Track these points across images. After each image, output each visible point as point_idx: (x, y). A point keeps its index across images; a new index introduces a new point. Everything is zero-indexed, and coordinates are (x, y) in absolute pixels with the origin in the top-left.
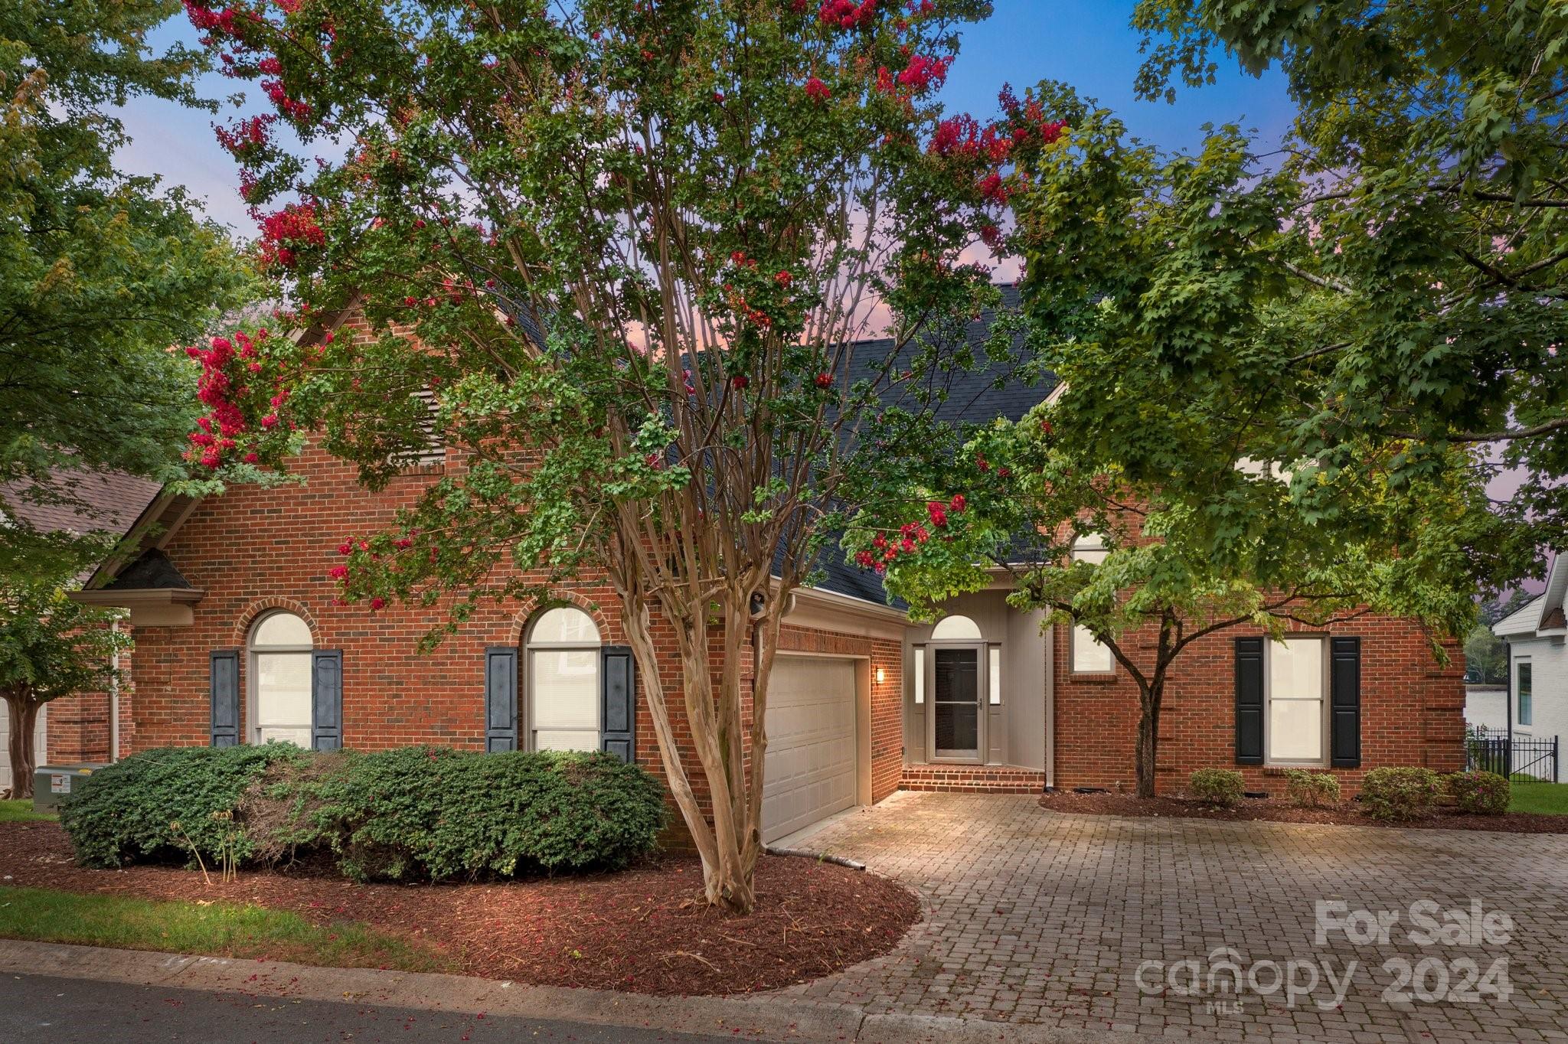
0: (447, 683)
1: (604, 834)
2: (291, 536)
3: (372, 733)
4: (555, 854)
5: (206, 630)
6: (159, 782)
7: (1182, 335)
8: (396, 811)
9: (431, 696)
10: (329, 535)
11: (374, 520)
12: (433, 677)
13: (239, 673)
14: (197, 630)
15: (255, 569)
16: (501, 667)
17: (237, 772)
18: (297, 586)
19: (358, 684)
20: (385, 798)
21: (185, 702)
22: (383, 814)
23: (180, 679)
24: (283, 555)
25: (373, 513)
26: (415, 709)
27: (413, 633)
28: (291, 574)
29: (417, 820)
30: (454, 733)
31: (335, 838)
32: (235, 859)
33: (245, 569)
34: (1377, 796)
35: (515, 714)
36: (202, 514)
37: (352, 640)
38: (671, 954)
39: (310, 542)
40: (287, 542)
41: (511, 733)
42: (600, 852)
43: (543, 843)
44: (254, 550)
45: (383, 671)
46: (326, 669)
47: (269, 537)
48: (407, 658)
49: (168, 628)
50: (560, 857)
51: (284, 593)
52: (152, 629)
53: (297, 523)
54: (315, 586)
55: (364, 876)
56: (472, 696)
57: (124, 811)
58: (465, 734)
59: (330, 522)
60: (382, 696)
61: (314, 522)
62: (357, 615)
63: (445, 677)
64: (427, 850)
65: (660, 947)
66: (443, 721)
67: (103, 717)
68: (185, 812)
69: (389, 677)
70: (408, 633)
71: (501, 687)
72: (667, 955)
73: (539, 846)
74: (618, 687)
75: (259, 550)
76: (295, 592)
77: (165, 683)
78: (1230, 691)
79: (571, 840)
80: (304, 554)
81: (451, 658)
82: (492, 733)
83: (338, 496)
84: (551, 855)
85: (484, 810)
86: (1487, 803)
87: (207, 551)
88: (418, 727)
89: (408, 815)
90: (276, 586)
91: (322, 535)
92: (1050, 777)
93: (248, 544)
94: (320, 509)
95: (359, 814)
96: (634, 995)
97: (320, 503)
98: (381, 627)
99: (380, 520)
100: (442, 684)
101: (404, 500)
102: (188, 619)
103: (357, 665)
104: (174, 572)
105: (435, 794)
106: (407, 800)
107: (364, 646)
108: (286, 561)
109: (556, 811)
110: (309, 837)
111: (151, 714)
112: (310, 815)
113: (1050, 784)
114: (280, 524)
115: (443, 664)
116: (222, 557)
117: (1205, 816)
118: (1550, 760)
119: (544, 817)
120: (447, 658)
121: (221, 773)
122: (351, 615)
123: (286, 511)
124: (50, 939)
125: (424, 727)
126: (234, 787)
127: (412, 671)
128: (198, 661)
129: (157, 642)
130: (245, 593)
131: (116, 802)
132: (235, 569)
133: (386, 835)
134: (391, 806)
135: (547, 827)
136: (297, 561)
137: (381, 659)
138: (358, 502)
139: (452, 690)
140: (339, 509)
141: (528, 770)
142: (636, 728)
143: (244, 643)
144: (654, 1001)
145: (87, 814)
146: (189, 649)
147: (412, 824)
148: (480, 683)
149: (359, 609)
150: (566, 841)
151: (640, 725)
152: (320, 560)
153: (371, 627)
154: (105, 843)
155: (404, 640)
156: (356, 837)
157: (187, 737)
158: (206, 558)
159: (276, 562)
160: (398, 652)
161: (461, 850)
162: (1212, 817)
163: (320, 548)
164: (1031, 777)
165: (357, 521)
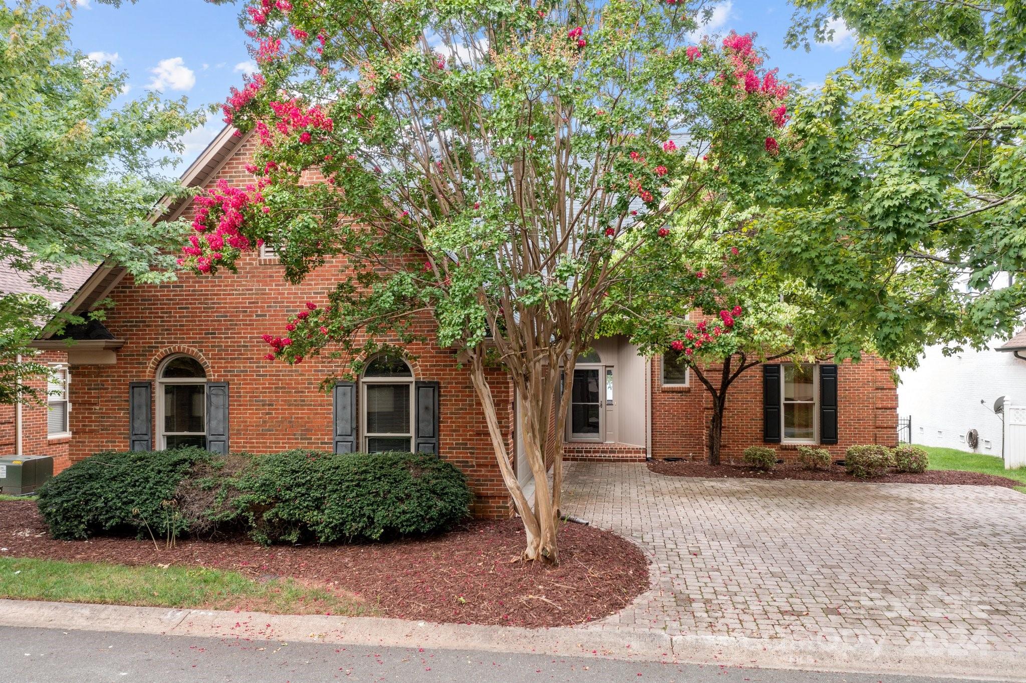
0: (305, 405)
1: (441, 510)
2: (191, 304)
3: (251, 439)
4: (410, 526)
5: (127, 368)
6: (114, 479)
7: (907, 216)
8: (296, 497)
9: (294, 413)
10: (219, 303)
11: (253, 294)
12: (295, 401)
13: (151, 397)
14: (119, 368)
15: (164, 326)
16: (344, 394)
17: (171, 471)
18: (196, 338)
19: (240, 405)
20: (288, 489)
21: (109, 417)
22: (286, 501)
23: (106, 401)
24: (184, 317)
25: (252, 290)
26: (282, 422)
27: (281, 371)
28: (191, 330)
29: (311, 504)
30: (311, 439)
31: (251, 515)
32: (175, 532)
33: (156, 326)
34: (856, 463)
35: (354, 426)
36: (123, 287)
37: (236, 376)
38: (525, 598)
39: (205, 308)
40: (188, 308)
41: (351, 438)
42: (438, 522)
43: (403, 518)
44: (162, 313)
45: (259, 397)
46: (217, 395)
47: (174, 304)
48: (276, 388)
49: (97, 367)
50: (413, 527)
51: (185, 343)
52: (84, 367)
53: (195, 295)
54: (208, 338)
55: (269, 541)
56: (324, 414)
57: (90, 500)
58: (319, 439)
59: (220, 295)
60: (258, 414)
61: (207, 295)
62: (239, 358)
63: (304, 401)
64: (318, 524)
65: (515, 594)
66: (302, 430)
67: (11, 420)
68: (137, 500)
69: (262, 401)
70: (277, 371)
71: (344, 408)
72: (523, 599)
73: (399, 520)
74: (427, 408)
75: (166, 313)
76: (193, 342)
77: (95, 404)
78: (760, 398)
79: (421, 515)
80: (200, 316)
81: (308, 388)
82: (338, 438)
83: (225, 277)
84: (407, 526)
85: (357, 496)
86: (914, 465)
87: (127, 313)
88: (284, 435)
89: (304, 500)
90: (179, 338)
91: (214, 303)
92: (649, 450)
93: (158, 309)
94: (212, 286)
95: (269, 500)
96: (511, 628)
97: (212, 282)
98: (257, 367)
99: (256, 294)
100: (302, 405)
101: (274, 281)
102: (112, 360)
103: (240, 392)
104: (102, 327)
105: (320, 485)
106: (302, 490)
107: (244, 380)
108: (187, 321)
109: (408, 496)
110: (232, 516)
111: (84, 426)
112: (231, 501)
113: (649, 456)
114: (182, 295)
115: (302, 392)
116: (138, 317)
117: (755, 477)
118: (907, 429)
119: (401, 500)
120: (306, 388)
121: (159, 472)
122: (235, 359)
123: (187, 286)
124: (69, 599)
125: (288, 434)
126: (170, 481)
127: (279, 397)
128: (120, 389)
129: (89, 375)
130: (156, 343)
131: (84, 493)
132: (149, 326)
133: (290, 515)
134: (293, 495)
135: (403, 507)
136: (195, 321)
137: (257, 388)
138: (240, 282)
139: (308, 409)
140: (226, 286)
141: (382, 468)
142: (439, 435)
143: (154, 377)
144: (529, 632)
145: (62, 502)
146: (112, 380)
147: (307, 507)
148: (329, 405)
149: (241, 354)
150: (417, 516)
151: (442, 433)
152: (212, 321)
153: (250, 367)
154: (76, 523)
155: (274, 375)
156: (266, 516)
157: (112, 442)
158: (126, 318)
159: (179, 321)
160: (269, 384)
161: (342, 524)
162: (759, 477)
163: (212, 312)
164: (637, 451)
165: (240, 294)
